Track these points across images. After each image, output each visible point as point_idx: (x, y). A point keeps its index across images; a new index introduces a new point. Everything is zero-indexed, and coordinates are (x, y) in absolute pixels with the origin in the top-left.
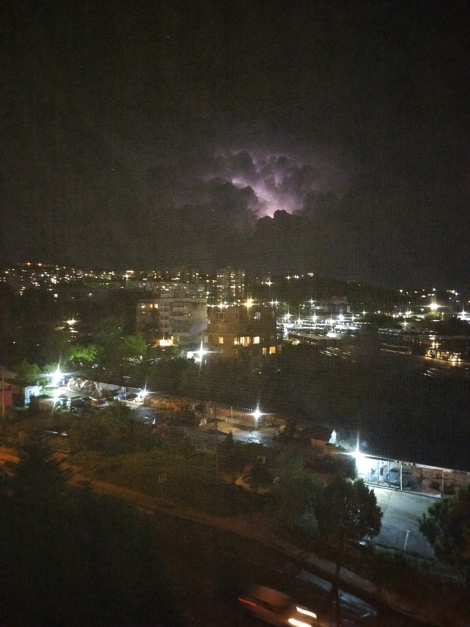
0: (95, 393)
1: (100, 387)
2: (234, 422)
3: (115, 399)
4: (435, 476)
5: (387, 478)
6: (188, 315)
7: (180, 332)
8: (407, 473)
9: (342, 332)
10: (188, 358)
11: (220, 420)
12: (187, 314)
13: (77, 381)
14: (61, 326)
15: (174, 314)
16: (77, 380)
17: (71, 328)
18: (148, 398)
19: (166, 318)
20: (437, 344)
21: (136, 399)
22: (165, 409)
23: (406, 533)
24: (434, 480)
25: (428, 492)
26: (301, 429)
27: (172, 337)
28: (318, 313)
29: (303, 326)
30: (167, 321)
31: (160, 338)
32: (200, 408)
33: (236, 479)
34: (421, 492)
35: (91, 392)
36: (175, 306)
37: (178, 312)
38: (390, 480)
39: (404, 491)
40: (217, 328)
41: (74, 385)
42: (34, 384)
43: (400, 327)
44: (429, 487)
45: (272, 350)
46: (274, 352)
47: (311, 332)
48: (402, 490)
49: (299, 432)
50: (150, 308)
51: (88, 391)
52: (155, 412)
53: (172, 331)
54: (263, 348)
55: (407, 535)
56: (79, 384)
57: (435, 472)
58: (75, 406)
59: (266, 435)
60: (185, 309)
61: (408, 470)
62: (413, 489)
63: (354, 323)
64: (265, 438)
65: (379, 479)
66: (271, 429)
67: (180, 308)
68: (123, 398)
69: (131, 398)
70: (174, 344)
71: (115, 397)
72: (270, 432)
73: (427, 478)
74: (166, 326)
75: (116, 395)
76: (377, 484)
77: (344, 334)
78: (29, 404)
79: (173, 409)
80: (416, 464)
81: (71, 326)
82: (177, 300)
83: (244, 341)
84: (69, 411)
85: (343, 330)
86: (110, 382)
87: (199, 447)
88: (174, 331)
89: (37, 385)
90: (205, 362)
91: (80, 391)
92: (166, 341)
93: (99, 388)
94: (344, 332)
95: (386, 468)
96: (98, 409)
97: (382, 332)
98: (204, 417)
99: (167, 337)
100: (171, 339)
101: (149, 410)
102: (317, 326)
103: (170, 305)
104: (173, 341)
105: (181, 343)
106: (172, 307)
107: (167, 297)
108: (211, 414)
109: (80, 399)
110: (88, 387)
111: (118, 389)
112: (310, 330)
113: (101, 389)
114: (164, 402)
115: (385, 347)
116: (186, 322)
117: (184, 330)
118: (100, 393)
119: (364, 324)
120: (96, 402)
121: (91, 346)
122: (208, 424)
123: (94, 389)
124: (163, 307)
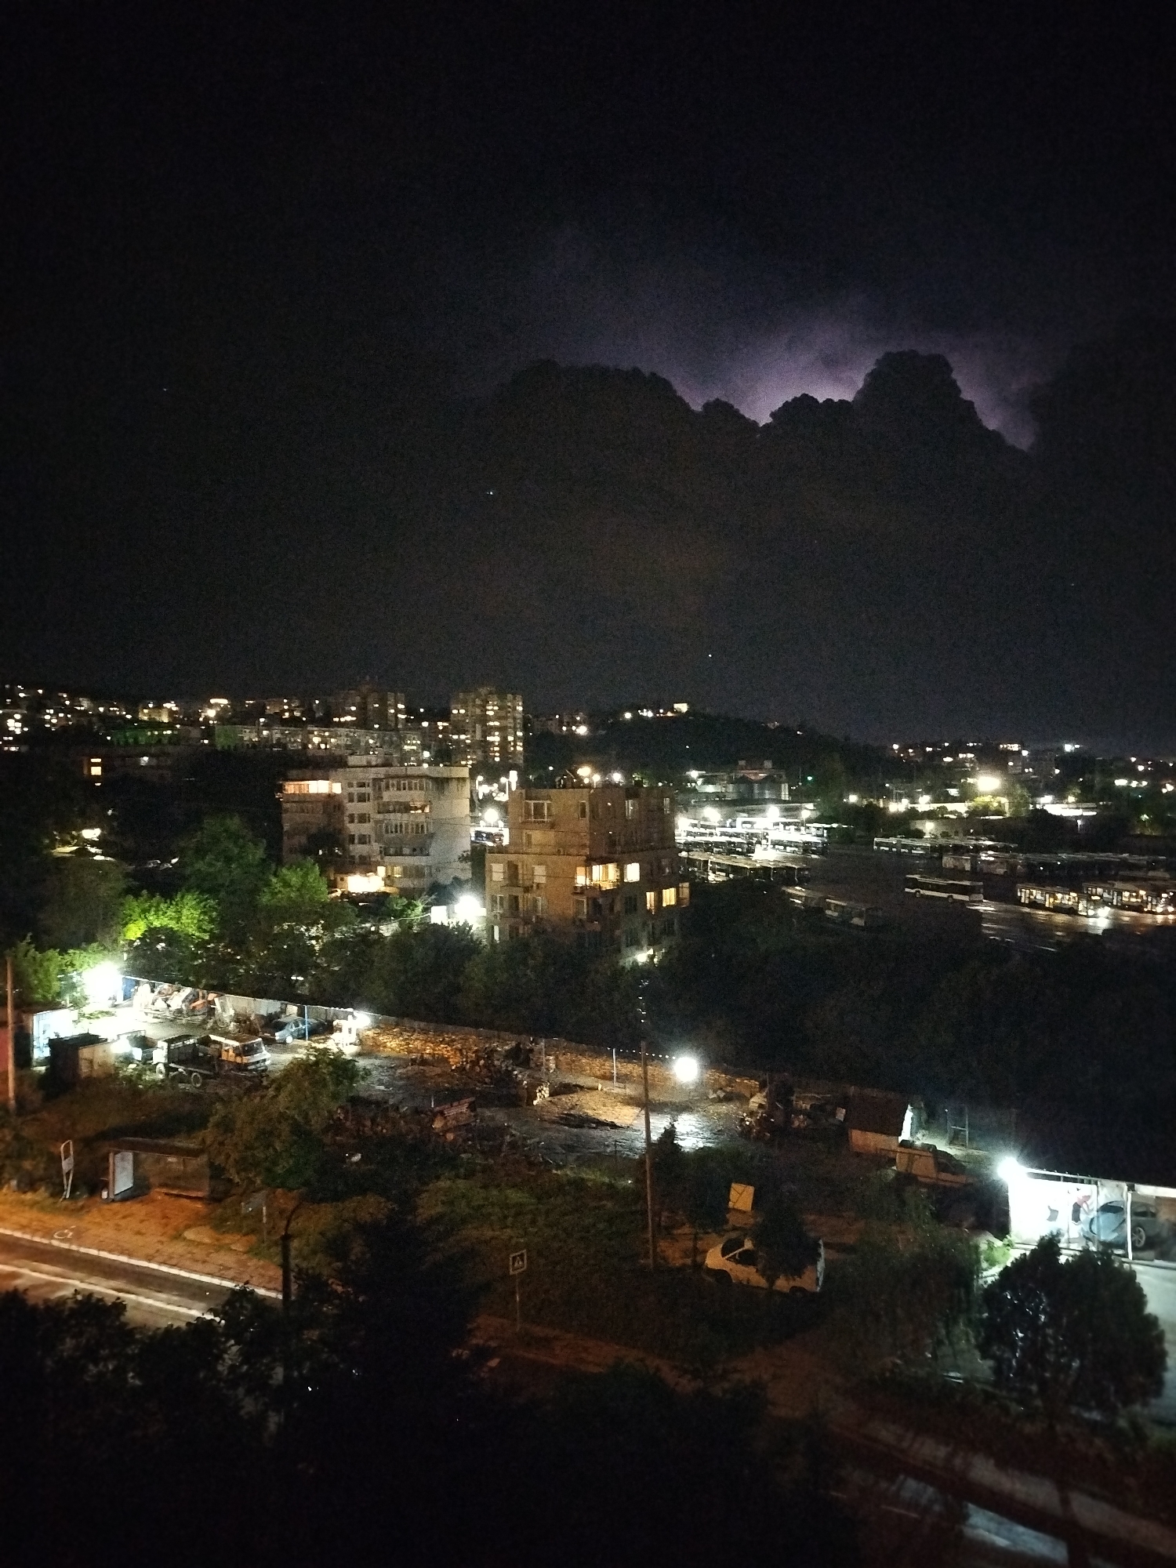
2: (623, 1091)
3: (277, 1038)
5: (1090, 1228)
6: (423, 811)
7: (401, 854)
8: (1144, 1214)
11: (582, 1088)
12: (420, 808)
13: (160, 993)
14: (66, 843)
15: (384, 809)
16: (158, 989)
17: (93, 850)
18: (370, 1033)
19: (363, 818)
21: (336, 1036)
22: (424, 1062)
27: (381, 870)
30: (366, 829)
31: (348, 871)
32: (520, 1056)
33: (704, 1252)
36: (387, 787)
37: (394, 803)
38: (1099, 1236)
39: (1137, 1261)
40: (529, 843)
41: (153, 1004)
42: (53, 1005)
45: (669, 896)
48: (1133, 1259)
49: (808, 1114)
51: (195, 1017)
52: (399, 1071)
53: (381, 852)
54: (648, 894)
56: (166, 1000)
58: (179, 1063)
59: (719, 1123)
60: (416, 797)
61: (1146, 1205)
62: (1163, 1256)
63: (808, 825)
64: (720, 1133)
65: (1068, 1232)
66: (724, 1108)
67: (403, 792)
68: (298, 1035)
69: (320, 1034)
70: (386, 885)
71: (277, 1034)
72: (728, 1117)
74: (363, 840)
75: (281, 1027)
77: (795, 852)
78: (46, 1062)
79: (444, 1060)
80: (1137, 1186)
81: (93, 844)
82: (392, 771)
83: (604, 876)
84: (161, 1077)
86: (259, 992)
87: (559, 1167)
88: (385, 852)
89: (64, 1007)
90: (497, 937)
91: (171, 1021)
92: (368, 879)
93: (224, 1010)
94: (793, 849)
95: (1088, 1202)
96: (242, 1067)
98: (538, 1080)
99: (366, 866)
101: (380, 1066)
103: (374, 785)
104: (383, 879)
105: (409, 883)
106: (380, 788)
107: (365, 764)
108: (551, 1071)
109: (192, 1041)
110: (194, 1007)
111: (279, 1010)
112: (711, 843)
113: (232, 1012)
114: (418, 1044)
115: (915, 884)
116: (419, 828)
117: (414, 850)
118: (232, 1023)
119: (832, 828)
120: (235, 1049)
121: (182, 897)
122: (555, 1099)
123: (211, 1012)
124: (355, 790)
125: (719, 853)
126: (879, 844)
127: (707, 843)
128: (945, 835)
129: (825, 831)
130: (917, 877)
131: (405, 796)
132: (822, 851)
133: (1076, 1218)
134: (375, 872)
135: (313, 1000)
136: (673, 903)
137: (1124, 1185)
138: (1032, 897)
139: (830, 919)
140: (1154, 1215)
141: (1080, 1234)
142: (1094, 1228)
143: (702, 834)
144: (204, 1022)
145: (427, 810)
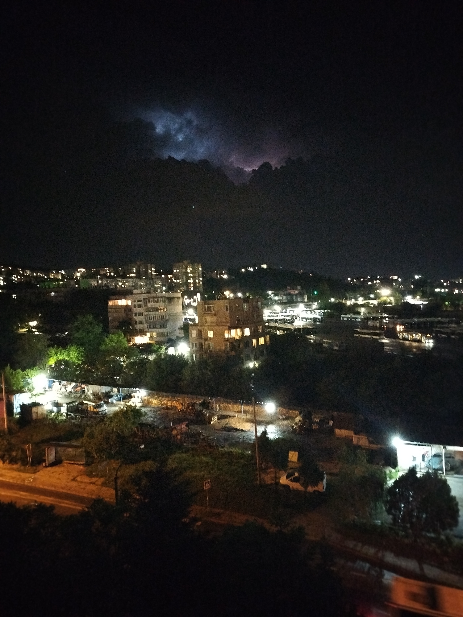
0: (86, 395)
1: (90, 390)
2: (246, 417)
3: (110, 401)
5: (429, 464)
6: (164, 310)
7: (156, 328)
8: (450, 457)
10: (169, 354)
11: (230, 416)
12: (162, 309)
13: (63, 385)
14: (23, 328)
15: (148, 310)
16: (61, 384)
17: (34, 330)
18: (146, 398)
19: (140, 314)
20: (402, 327)
21: (132, 399)
22: (168, 409)
26: (317, 420)
27: (148, 334)
30: (141, 318)
31: (136, 335)
32: (206, 405)
36: (149, 302)
37: (152, 308)
38: (432, 466)
40: (206, 322)
41: (60, 389)
42: (21, 391)
45: (262, 341)
48: (446, 475)
49: (317, 423)
51: (77, 394)
52: (158, 412)
53: (148, 327)
56: (65, 388)
58: (71, 412)
59: (285, 428)
60: (161, 305)
61: (450, 454)
62: (457, 473)
63: (315, 311)
64: (284, 432)
65: (420, 465)
66: (285, 422)
67: (155, 303)
68: (118, 400)
69: (127, 399)
70: (150, 340)
72: (287, 425)
74: (141, 323)
75: (111, 397)
77: (310, 322)
78: (19, 414)
79: (175, 408)
80: (446, 446)
81: (34, 328)
82: (151, 295)
83: (236, 334)
84: (65, 418)
86: (101, 384)
87: (222, 447)
88: (149, 327)
89: (25, 392)
90: (194, 359)
91: (68, 396)
92: (143, 338)
93: (88, 391)
95: (428, 453)
96: (97, 413)
98: (214, 415)
99: (142, 333)
101: (151, 411)
103: (144, 301)
104: (149, 338)
105: (159, 339)
106: (146, 303)
107: (140, 292)
108: (218, 410)
109: (76, 404)
110: (77, 390)
111: (110, 390)
112: (278, 320)
113: (91, 392)
114: (165, 402)
115: (358, 333)
116: (162, 317)
117: (161, 326)
118: (92, 396)
119: (325, 312)
120: (94, 406)
121: (70, 347)
122: (219, 421)
123: (83, 392)
124: (137, 303)
125: (281, 323)
126: (343, 318)
127: (276, 319)
128: (369, 313)
129: (322, 313)
130: (358, 330)
131: (156, 305)
132: (321, 321)
133: (423, 459)
134: (146, 335)
135: (122, 386)
136: (263, 343)
137: (442, 447)
138: (404, 336)
139: (325, 348)
140: (453, 458)
141: (425, 466)
142: (430, 463)
143: (274, 316)
144: (81, 396)
145: (165, 310)
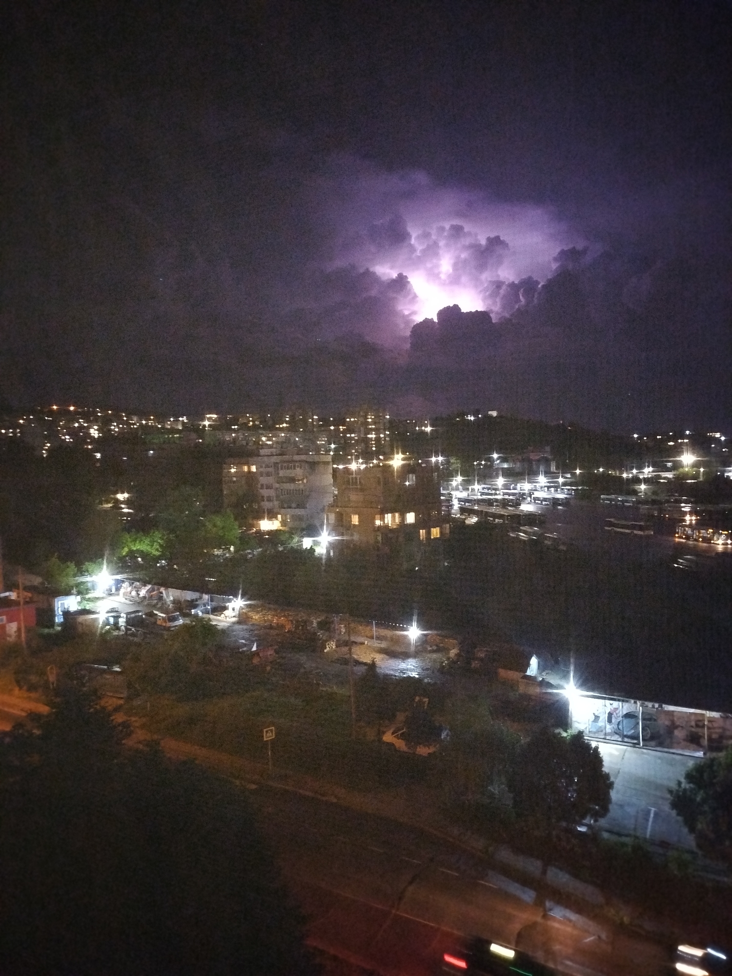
0: (163, 604)
1: (170, 595)
2: (378, 645)
3: (193, 613)
4: (693, 723)
6: (303, 482)
7: (290, 507)
8: (650, 719)
9: (544, 503)
10: (304, 547)
11: (356, 643)
12: (301, 480)
13: (135, 587)
14: (108, 502)
15: (280, 480)
16: (134, 585)
17: (123, 506)
18: (245, 611)
19: (269, 487)
20: (694, 518)
21: (226, 612)
22: (271, 627)
23: (649, 811)
24: (693, 730)
25: (682, 749)
26: (482, 655)
27: (279, 516)
28: (507, 473)
29: (482, 494)
30: (271, 493)
31: (261, 517)
32: (325, 625)
33: (384, 733)
34: (671, 748)
35: (157, 604)
36: (282, 469)
37: (286, 477)
38: (623, 731)
39: (644, 747)
40: (349, 501)
41: (130, 593)
42: (67, 593)
43: (635, 493)
44: (684, 740)
45: (435, 532)
46: (438, 536)
47: (495, 504)
48: (643, 746)
49: (482, 660)
50: (244, 472)
51: (151, 601)
52: (256, 632)
53: (279, 506)
54: (421, 531)
55: (652, 815)
56: (137, 591)
57: (693, 717)
58: (132, 626)
59: (429, 665)
60: (298, 472)
61: (649, 714)
62: (661, 744)
63: (562, 487)
64: (427, 669)
65: (605, 729)
66: (434, 656)
67: (291, 471)
68: (206, 611)
69: (218, 611)
70: (281, 526)
71: (193, 611)
72: (435, 661)
73: (682, 727)
74: (269, 499)
75: (195, 607)
76: (603, 737)
77: (547, 505)
78: (61, 624)
79: (283, 626)
81: (122, 502)
82: (286, 457)
83: (392, 520)
84: (123, 633)
85: (545, 500)
86: (184, 587)
87: (325, 685)
88: (281, 506)
89: (72, 595)
90: (332, 554)
91: (139, 603)
92: (271, 522)
93: (168, 596)
94: (546, 503)
95: (617, 712)
96: (168, 629)
97: (606, 502)
98: (330, 638)
99: (272, 516)
100: (276, 518)
101: (246, 629)
102: (504, 494)
103: (275, 466)
104: (280, 522)
105: (293, 525)
106: (278, 469)
107: (269, 454)
108: (342, 633)
109: (140, 614)
110: (152, 596)
111: (198, 597)
113: (172, 598)
114: (270, 617)
116: (300, 492)
117: (298, 505)
118: (170, 605)
120: (164, 618)
121: (154, 533)
122: (338, 649)
123: (160, 598)
124: (264, 470)
126: (603, 500)
128: (654, 493)
129: (573, 491)
130: (612, 520)
131: (292, 473)
135: (217, 592)
137: (639, 703)
139: (546, 547)
142: (620, 727)
145: (305, 481)
